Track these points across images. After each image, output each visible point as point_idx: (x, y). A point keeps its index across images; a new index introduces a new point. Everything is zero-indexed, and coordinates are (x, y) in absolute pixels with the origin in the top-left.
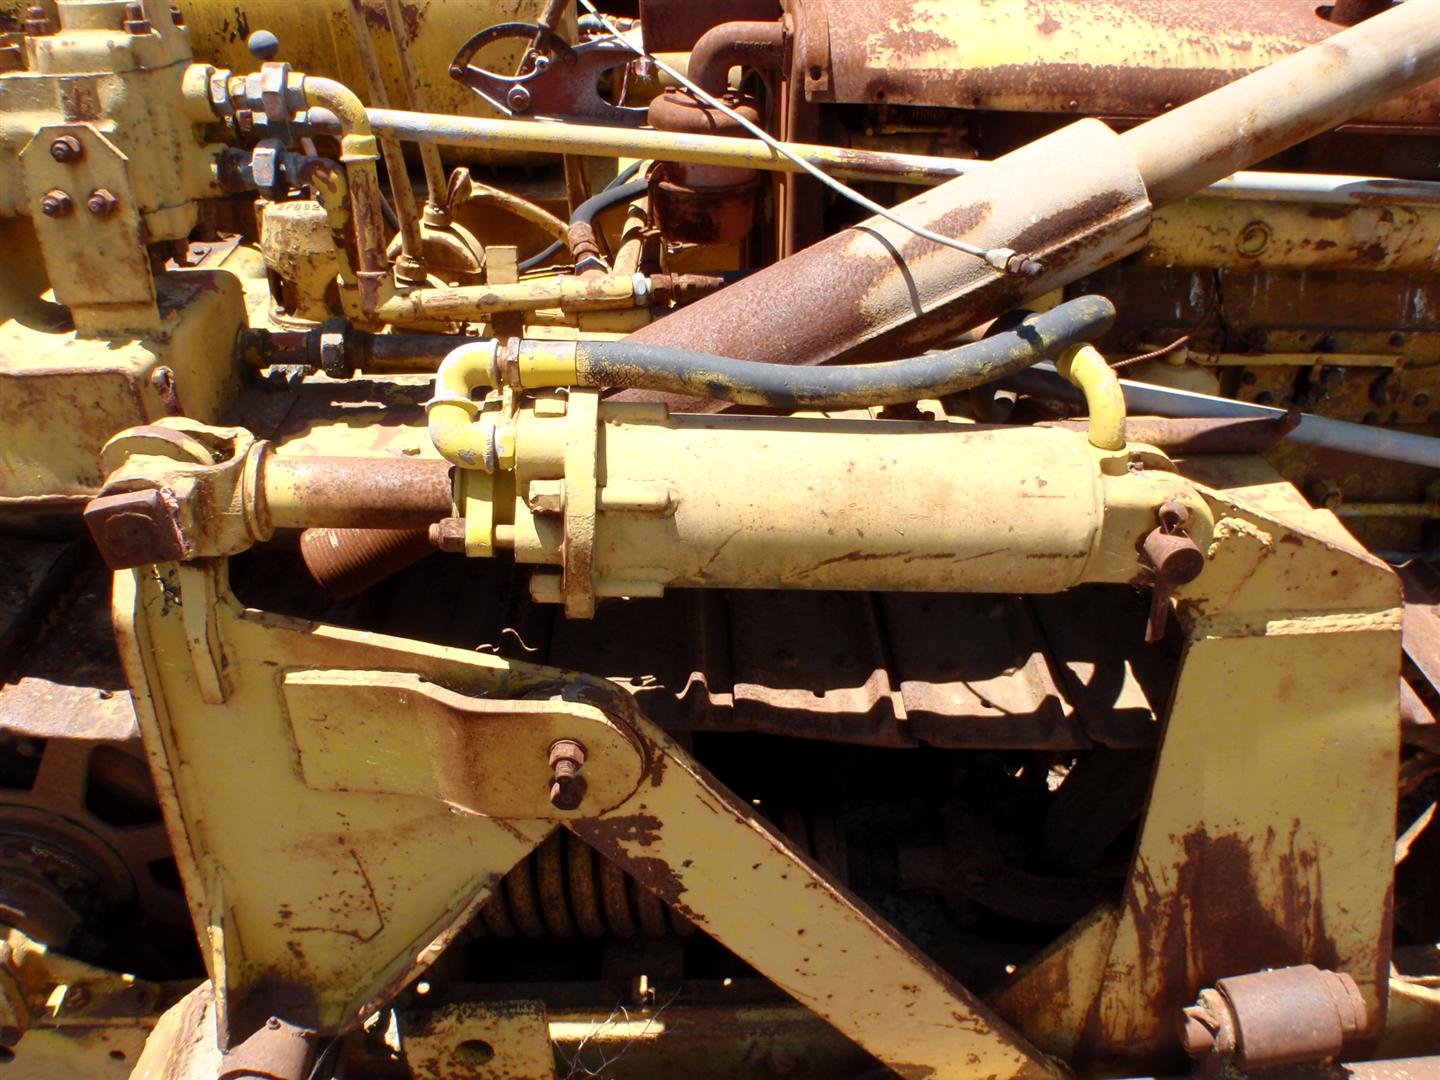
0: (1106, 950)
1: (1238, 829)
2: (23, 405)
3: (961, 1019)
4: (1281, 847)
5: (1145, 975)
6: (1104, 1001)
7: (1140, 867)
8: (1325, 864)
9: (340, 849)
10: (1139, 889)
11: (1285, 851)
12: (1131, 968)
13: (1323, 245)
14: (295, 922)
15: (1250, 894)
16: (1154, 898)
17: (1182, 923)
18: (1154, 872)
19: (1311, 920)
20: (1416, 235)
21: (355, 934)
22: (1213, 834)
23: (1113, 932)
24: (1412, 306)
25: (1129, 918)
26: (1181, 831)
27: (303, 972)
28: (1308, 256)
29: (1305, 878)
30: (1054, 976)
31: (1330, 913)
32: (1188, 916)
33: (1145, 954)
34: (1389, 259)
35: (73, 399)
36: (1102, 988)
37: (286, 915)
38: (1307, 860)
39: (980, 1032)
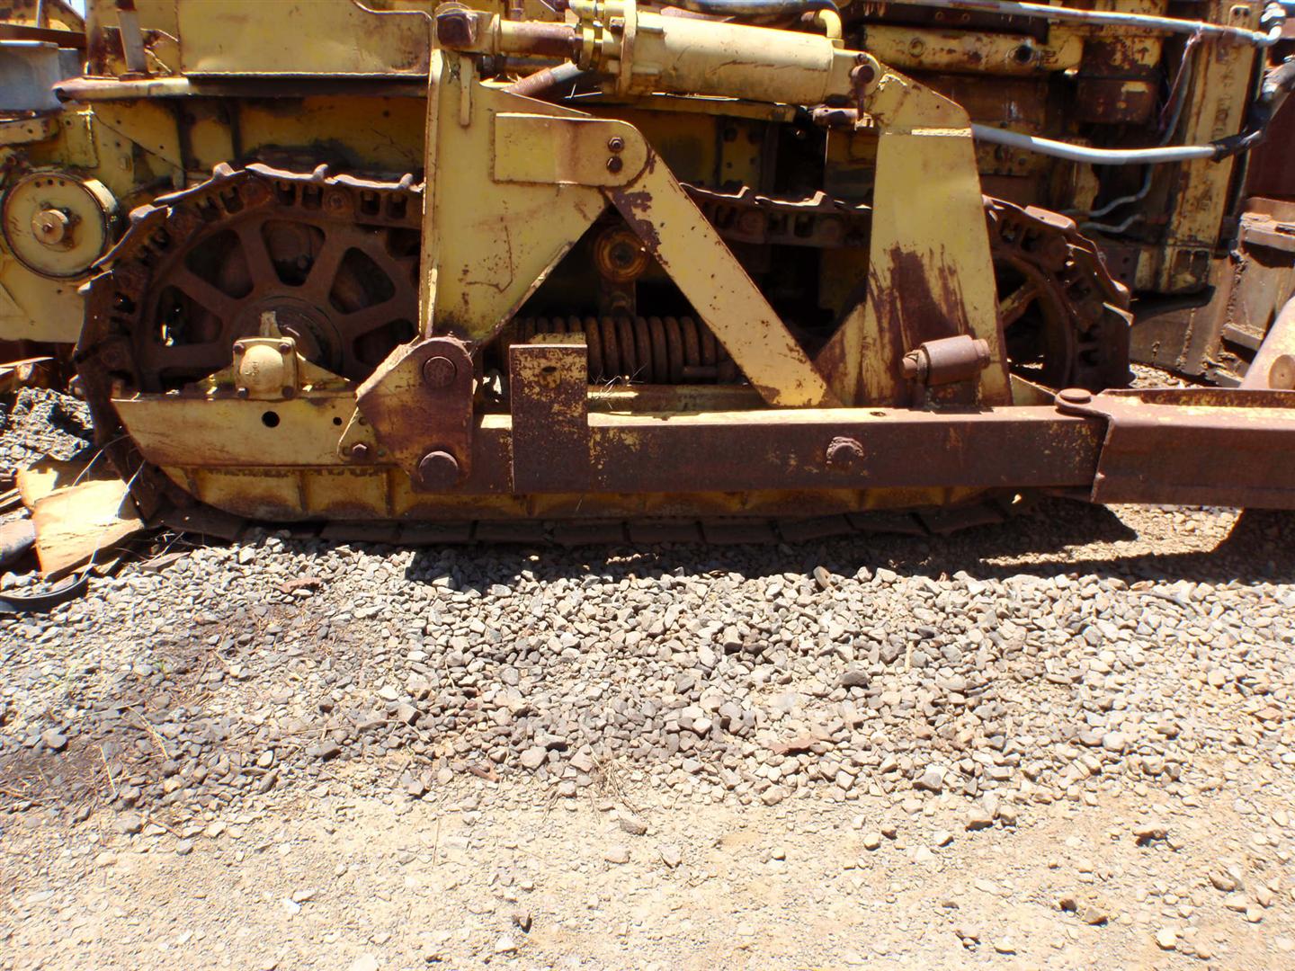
0: (861, 329)
1: (916, 248)
2: (376, 27)
3: (791, 350)
4: (937, 263)
5: (883, 347)
6: (864, 365)
7: (871, 269)
8: (961, 275)
9: (501, 225)
10: (872, 282)
11: (940, 264)
12: (875, 340)
13: (950, 51)
14: (470, 278)
15: (926, 292)
16: (880, 289)
17: (896, 309)
18: (879, 273)
19: (960, 313)
20: (994, 49)
21: (497, 286)
22: (904, 250)
23: (863, 316)
24: (1010, 111)
25: (870, 304)
26: (889, 248)
27: (466, 317)
28: (943, 59)
29: (952, 284)
30: (837, 351)
31: (968, 308)
32: (899, 305)
33: (881, 330)
34: (984, 61)
35: (399, 26)
36: (862, 356)
37: (466, 272)
38: (953, 272)
39: (801, 361)
